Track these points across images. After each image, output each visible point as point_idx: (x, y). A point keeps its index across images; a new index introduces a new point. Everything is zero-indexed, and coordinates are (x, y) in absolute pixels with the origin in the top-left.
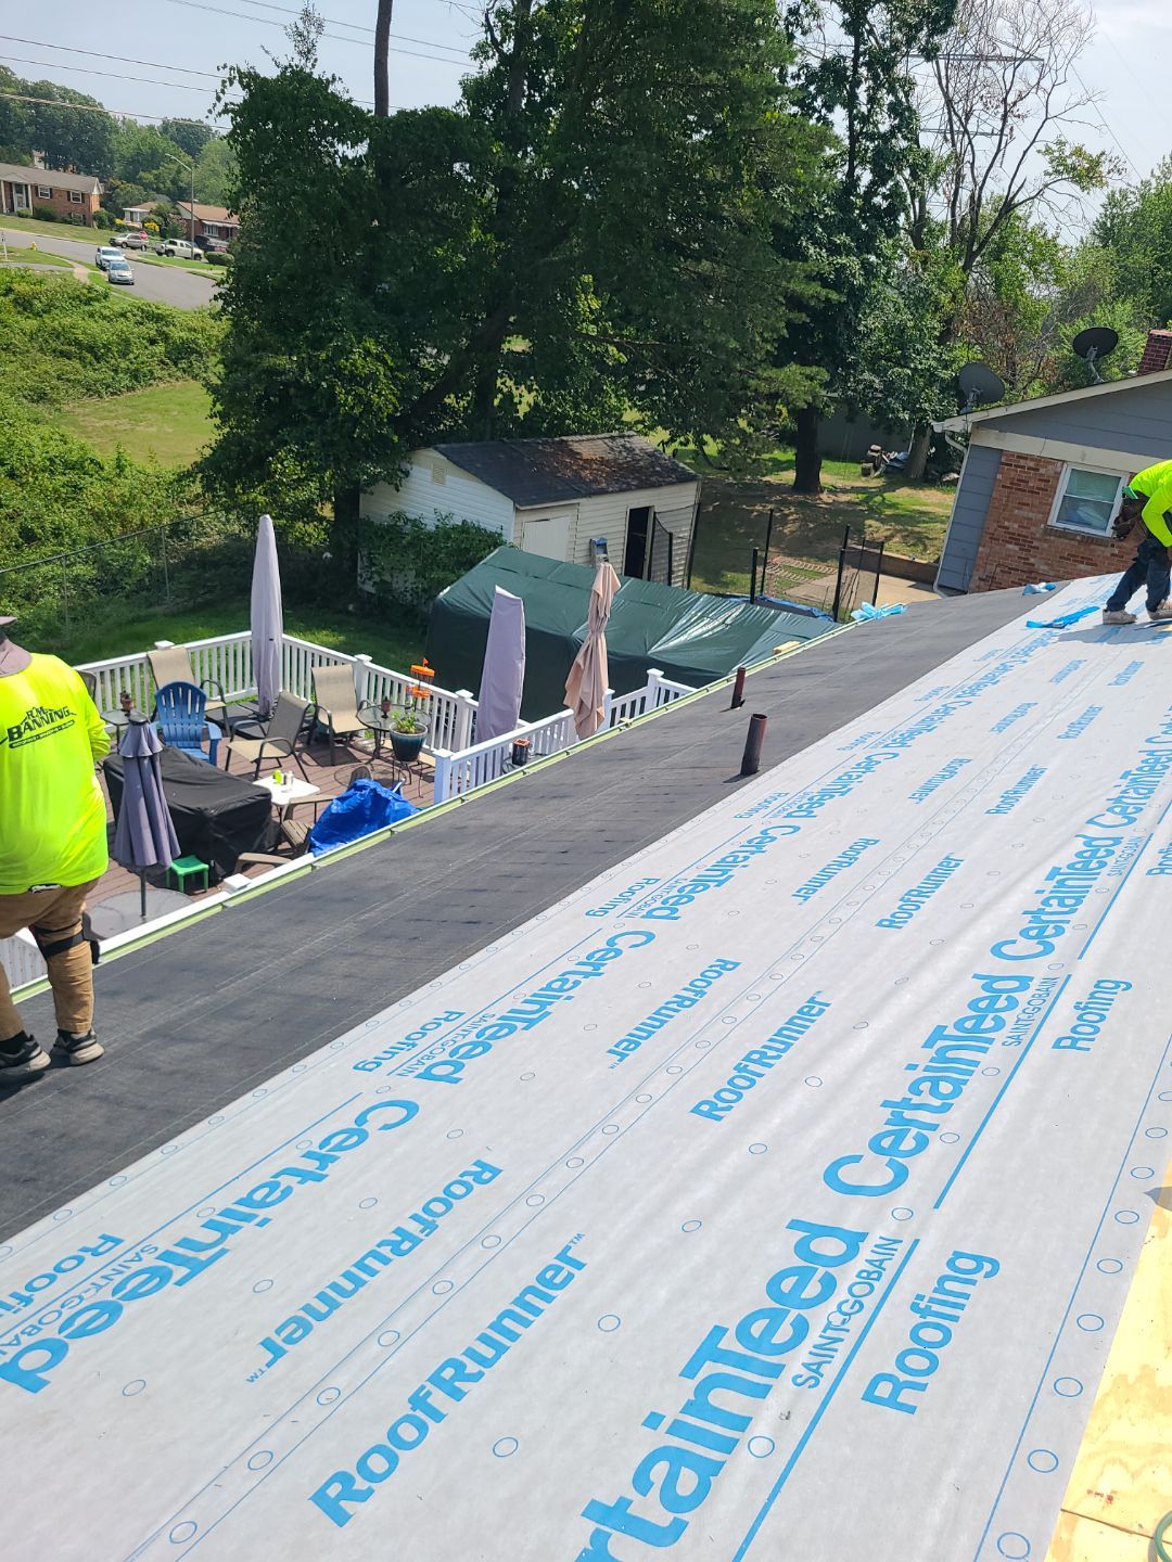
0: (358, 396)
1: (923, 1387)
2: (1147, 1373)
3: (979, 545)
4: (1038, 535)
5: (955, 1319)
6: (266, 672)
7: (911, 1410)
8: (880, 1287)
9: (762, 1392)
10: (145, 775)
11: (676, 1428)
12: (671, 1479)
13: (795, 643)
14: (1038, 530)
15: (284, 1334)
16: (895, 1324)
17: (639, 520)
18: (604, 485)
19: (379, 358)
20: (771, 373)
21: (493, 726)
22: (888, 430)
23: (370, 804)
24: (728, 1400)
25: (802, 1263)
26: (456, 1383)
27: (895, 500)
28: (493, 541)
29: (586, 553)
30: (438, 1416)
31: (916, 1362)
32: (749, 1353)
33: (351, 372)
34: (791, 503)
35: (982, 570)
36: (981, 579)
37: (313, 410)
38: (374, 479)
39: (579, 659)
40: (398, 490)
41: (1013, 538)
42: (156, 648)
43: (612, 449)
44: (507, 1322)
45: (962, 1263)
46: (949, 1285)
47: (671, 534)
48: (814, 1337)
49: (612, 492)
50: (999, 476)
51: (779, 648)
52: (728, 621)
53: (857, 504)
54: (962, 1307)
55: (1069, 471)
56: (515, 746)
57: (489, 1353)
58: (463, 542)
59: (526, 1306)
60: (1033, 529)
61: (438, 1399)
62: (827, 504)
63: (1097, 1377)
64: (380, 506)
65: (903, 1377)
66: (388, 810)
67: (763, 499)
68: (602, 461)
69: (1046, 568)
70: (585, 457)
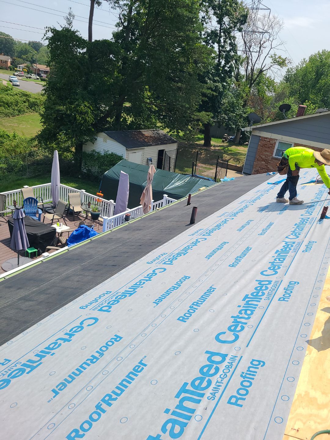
0: (82, 118)
1: (244, 399)
2: (307, 393)
3: (254, 162)
4: (270, 159)
5: (253, 379)
6: (55, 195)
7: (241, 406)
8: (232, 370)
9: (199, 402)
10: (20, 224)
11: (174, 413)
12: (173, 428)
13: (204, 187)
14: (270, 158)
15: (59, 388)
16: (236, 380)
17: (161, 153)
18: (151, 143)
19: (88, 107)
20: (198, 114)
21: (120, 210)
22: (230, 130)
23: (85, 232)
24: (188, 404)
25: (210, 364)
26: (109, 401)
27: (231, 149)
28: (120, 158)
29: (146, 162)
30: (104, 411)
31: (243, 392)
32: (195, 390)
33: (81, 111)
34: (203, 149)
35: (255, 169)
36: (255, 171)
37: (70, 121)
38: (87, 141)
39: (144, 191)
40: (94, 144)
41: (263, 160)
42: (24, 188)
43: (153, 133)
44: (124, 383)
45: (255, 363)
46: (251, 369)
47: (170, 157)
48: (213, 385)
49: (154, 145)
50: (259, 143)
51: (200, 189)
52: (186, 181)
53: (220, 150)
54: (255, 375)
55: (278, 142)
56: (126, 216)
57: (119, 392)
58: (112, 158)
59: (130, 378)
60: (269, 158)
61: (104, 406)
62: (213, 150)
63: (293, 395)
64: (88, 148)
65: (239, 396)
66: (90, 234)
67: (195, 148)
68: (151, 137)
69: (272, 168)
70: (146, 135)
